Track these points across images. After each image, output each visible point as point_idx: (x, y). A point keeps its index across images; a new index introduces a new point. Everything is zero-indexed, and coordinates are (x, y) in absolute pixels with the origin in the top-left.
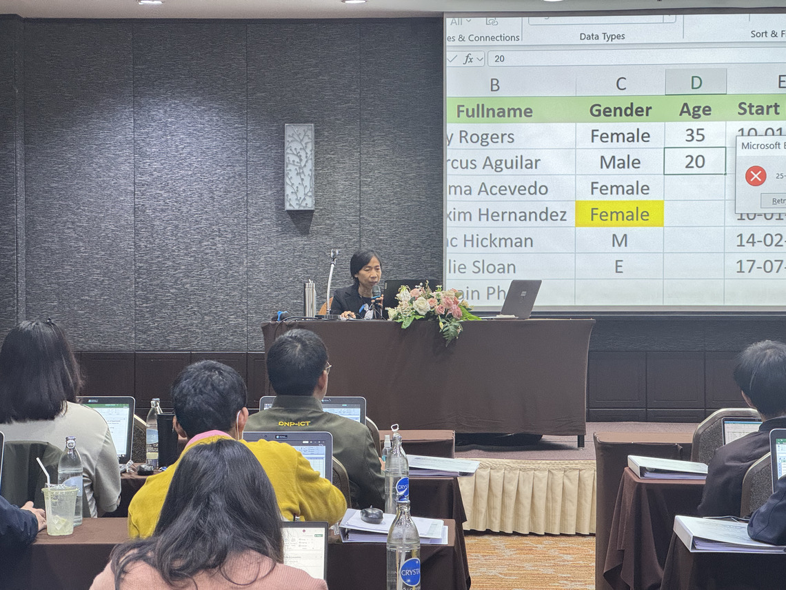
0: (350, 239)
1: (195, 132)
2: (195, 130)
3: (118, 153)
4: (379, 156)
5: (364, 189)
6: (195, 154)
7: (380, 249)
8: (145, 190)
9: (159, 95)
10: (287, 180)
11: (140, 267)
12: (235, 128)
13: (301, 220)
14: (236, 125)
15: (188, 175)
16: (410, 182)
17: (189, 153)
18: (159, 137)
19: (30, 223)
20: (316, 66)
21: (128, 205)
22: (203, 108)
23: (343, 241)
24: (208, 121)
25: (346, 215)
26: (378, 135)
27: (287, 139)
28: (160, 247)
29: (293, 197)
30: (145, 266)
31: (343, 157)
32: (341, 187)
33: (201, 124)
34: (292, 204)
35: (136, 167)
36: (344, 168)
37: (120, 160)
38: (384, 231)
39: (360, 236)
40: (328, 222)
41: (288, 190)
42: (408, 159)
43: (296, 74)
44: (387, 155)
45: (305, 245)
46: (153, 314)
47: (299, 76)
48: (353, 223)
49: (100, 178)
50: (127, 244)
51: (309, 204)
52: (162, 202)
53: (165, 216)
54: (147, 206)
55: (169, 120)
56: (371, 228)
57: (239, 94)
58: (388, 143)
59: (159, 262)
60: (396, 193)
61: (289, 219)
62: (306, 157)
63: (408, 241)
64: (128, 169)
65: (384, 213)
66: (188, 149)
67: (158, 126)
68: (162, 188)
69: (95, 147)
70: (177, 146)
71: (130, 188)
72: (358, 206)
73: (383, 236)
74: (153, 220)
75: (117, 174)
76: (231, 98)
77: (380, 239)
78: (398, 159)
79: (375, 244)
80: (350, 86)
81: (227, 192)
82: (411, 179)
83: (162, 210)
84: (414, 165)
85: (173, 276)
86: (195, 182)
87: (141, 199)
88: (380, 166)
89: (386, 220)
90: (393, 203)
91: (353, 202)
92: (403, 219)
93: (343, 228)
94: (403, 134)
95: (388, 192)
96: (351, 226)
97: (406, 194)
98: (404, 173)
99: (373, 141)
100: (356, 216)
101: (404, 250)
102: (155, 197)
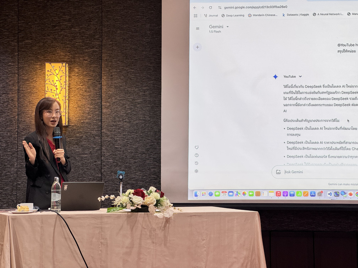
0: (94, 148)
5: (104, 111)
7: (115, 155)
12: (9, 66)
16: (138, 106)
23: (89, 149)
25: (92, 130)
26: (115, 72)
38: (119, 142)
39: (101, 145)
40: (78, 135)
42: (136, 89)
43: (55, 26)
44: (121, 86)
47: (57, 28)
48: (96, 136)
56: (109, 139)
57: (12, 41)
58: (122, 77)
60: (127, 114)
63: (136, 149)
65: (119, 129)
72: (100, 124)
73: (118, 145)
78: (129, 89)
79: (112, 151)
80: (94, 36)
82: (139, 104)
84: (141, 94)
88: (116, 94)
89: (120, 134)
90: (126, 121)
91: (96, 121)
92: (132, 133)
93: (89, 140)
94: (133, 70)
95: (122, 113)
96: (95, 138)
97: (135, 115)
98: (133, 100)
99: (112, 76)
100: (98, 131)
101: (133, 156)
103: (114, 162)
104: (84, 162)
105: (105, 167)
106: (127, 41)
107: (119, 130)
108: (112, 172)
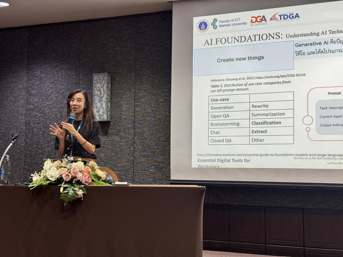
0: (129, 137)
1: (54, 82)
2: (54, 80)
3: (19, 94)
4: (145, 90)
5: (136, 109)
6: (54, 93)
7: (144, 143)
8: (30, 113)
9: (39, 63)
10: (94, 105)
11: (27, 153)
12: (73, 78)
13: (104, 127)
14: (74, 77)
15: (50, 104)
16: (161, 104)
17: (51, 93)
18: (37, 85)
20: (113, 42)
21: (23, 121)
22: (58, 68)
23: (125, 138)
24: (61, 75)
25: (127, 124)
26: (144, 79)
27: (94, 82)
28: (36, 142)
29: (97, 114)
30: (29, 153)
31: (126, 92)
32: (125, 108)
33: (57, 77)
34: (98, 118)
35: (27, 101)
36: (126, 98)
37: (20, 97)
38: (146, 132)
39: (134, 136)
40: (118, 128)
41: (95, 110)
42: (160, 91)
43: (103, 47)
44: (148, 89)
45: (106, 141)
47: (105, 48)
48: (130, 128)
49: (11, 107)
51: (105, 118)
52: (38, 119)
53: (39, 127)
54: (31, 121)
55: (43, 76)
56: (140, 131)
57: (76, 60)
58: (150, 83)
59: (35, 150)
60: (153, 111)
62: (104, 91)
63: (159, 138)
64: (23, 102)
65: (147, 122)
66: (51, 91)
67: (37, 79)
68: (38, 112)
69: (9, 91)
70: (46, 89)
71: (24, 112)
72: (133, 119)
73: (146, 135)
74: (33, 128)
75: (18, 105)
76: (72, 63)
77: (144, 137)
78: (154, 91)
79: (142, 140)
80: (130, 52)
82: (161, 102)
83: (38, 123)
84: (163, 95)
86: (54, 108)
87: (29, 117)
88: (145, 96)
89: (148, 126)
90: (151, 117)
91: (130, 117)
92: (156, 126)
93: (125, 131)
94: (157, 77)
95: (149, 110)
96: (129, 130)
97: (158, 111)
98: (158, 99)
99: (142, 82)
100: (132, 124)
101: (157, 144)
102: (35, 116)
103: (142, 148)
104: (122, 149)
105: (136, 152)
106: (153, 54)
107: (147, 124)
108: (141, 156)
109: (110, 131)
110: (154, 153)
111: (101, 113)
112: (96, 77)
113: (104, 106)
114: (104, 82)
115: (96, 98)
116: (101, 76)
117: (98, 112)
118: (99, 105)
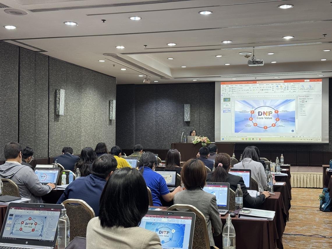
1: (167, 106)
4: (203, 110)
5: (200, 117)
7: (203, 129)
8: (158, 117)
9: (161, 99)
10: (185, 115)
13: (188, 123)
15: (166, 114)
16: (210, 115)
18: (160, 107)
19: (136, 124)
20: (191, 92)
21: (154, 120)
22: (169, 101)
23: (196, 127)
24: (170, 104)
25: (197, 122)
26: (203, 106)
27: (185, 107)
28: (160, 128)
29: (186, 119)
30: (158, 132)
31: (196, 111)
32: (196, 116)
33: (168, 104)
34: (186, 120)
35: (156, 113)
36: (196, 113)
37: (153, 111)
40: (193, 123)
41: (185, 117)
43: (187, 94)
44: (205, 110)
46: (159, 142)
48: (198, 124)
49: (149, 115)
50: (154, 128)
51: (189, 120)
55: (162, 103)
56: (202, 125)
57: (176, 98)
58: (205, 108)
59: (160, 131)
60: (207, 118)
61: (185, 123)
62: (189, 111)
66: (166, 109)
67: (160, 105)
68: (161, 117)
69: (148, 109)
70: (164, 108)
71: (155, 117)
72: (199, 120)
74: (159, 123)
75: (152, 114)
76: (174, 99)
77: (204, 127)
78: (207, 111)
80: (198, 96)
81: (173, 118)
83: (161, 121)
84: (210, 112)
85: (163, 134)
86: (167, 116)
87: (157, 119)
88: (204, 112)
89: (205, 123)
90: (206, 120)
92: (208, 123)
93: (196, 125)
102: (160, 119)
106: (206, 97)
109: (190, 125)
110: (207, 133)
111: (187, 118)
112: (185, 105)
113: (189, 116)
114: (188, 107)
115: (185, 113)
116: (187, 105)
117: (186, 118)
118: (186, 115)
